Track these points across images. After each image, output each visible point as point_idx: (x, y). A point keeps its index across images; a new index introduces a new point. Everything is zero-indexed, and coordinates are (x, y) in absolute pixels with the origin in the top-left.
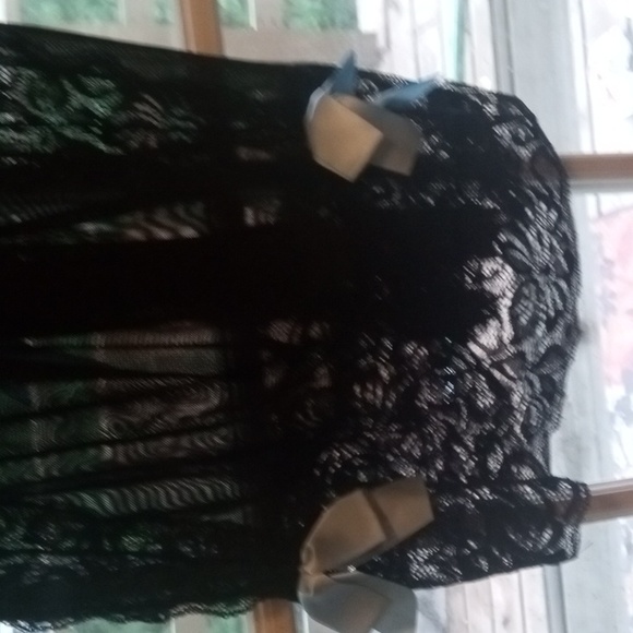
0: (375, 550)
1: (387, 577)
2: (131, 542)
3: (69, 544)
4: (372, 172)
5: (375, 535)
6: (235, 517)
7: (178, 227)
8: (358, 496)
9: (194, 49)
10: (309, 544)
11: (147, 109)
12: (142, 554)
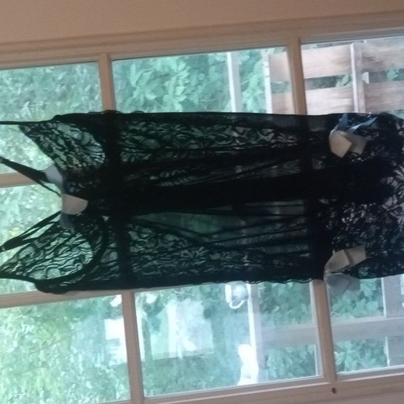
0: (347, 266)
1: (351, 275)
2: (276, 262)
3: (259, 261)
4: (349, 153)
5: (347, 263)
6: (307, 255)
7: (292, 168)
8: (342, 252)
9: (297, 114)
10: (327, 264)
11: (281, 138)
12: (279, 265)
